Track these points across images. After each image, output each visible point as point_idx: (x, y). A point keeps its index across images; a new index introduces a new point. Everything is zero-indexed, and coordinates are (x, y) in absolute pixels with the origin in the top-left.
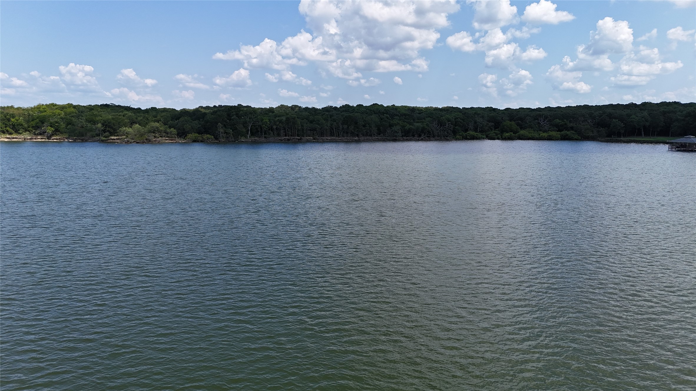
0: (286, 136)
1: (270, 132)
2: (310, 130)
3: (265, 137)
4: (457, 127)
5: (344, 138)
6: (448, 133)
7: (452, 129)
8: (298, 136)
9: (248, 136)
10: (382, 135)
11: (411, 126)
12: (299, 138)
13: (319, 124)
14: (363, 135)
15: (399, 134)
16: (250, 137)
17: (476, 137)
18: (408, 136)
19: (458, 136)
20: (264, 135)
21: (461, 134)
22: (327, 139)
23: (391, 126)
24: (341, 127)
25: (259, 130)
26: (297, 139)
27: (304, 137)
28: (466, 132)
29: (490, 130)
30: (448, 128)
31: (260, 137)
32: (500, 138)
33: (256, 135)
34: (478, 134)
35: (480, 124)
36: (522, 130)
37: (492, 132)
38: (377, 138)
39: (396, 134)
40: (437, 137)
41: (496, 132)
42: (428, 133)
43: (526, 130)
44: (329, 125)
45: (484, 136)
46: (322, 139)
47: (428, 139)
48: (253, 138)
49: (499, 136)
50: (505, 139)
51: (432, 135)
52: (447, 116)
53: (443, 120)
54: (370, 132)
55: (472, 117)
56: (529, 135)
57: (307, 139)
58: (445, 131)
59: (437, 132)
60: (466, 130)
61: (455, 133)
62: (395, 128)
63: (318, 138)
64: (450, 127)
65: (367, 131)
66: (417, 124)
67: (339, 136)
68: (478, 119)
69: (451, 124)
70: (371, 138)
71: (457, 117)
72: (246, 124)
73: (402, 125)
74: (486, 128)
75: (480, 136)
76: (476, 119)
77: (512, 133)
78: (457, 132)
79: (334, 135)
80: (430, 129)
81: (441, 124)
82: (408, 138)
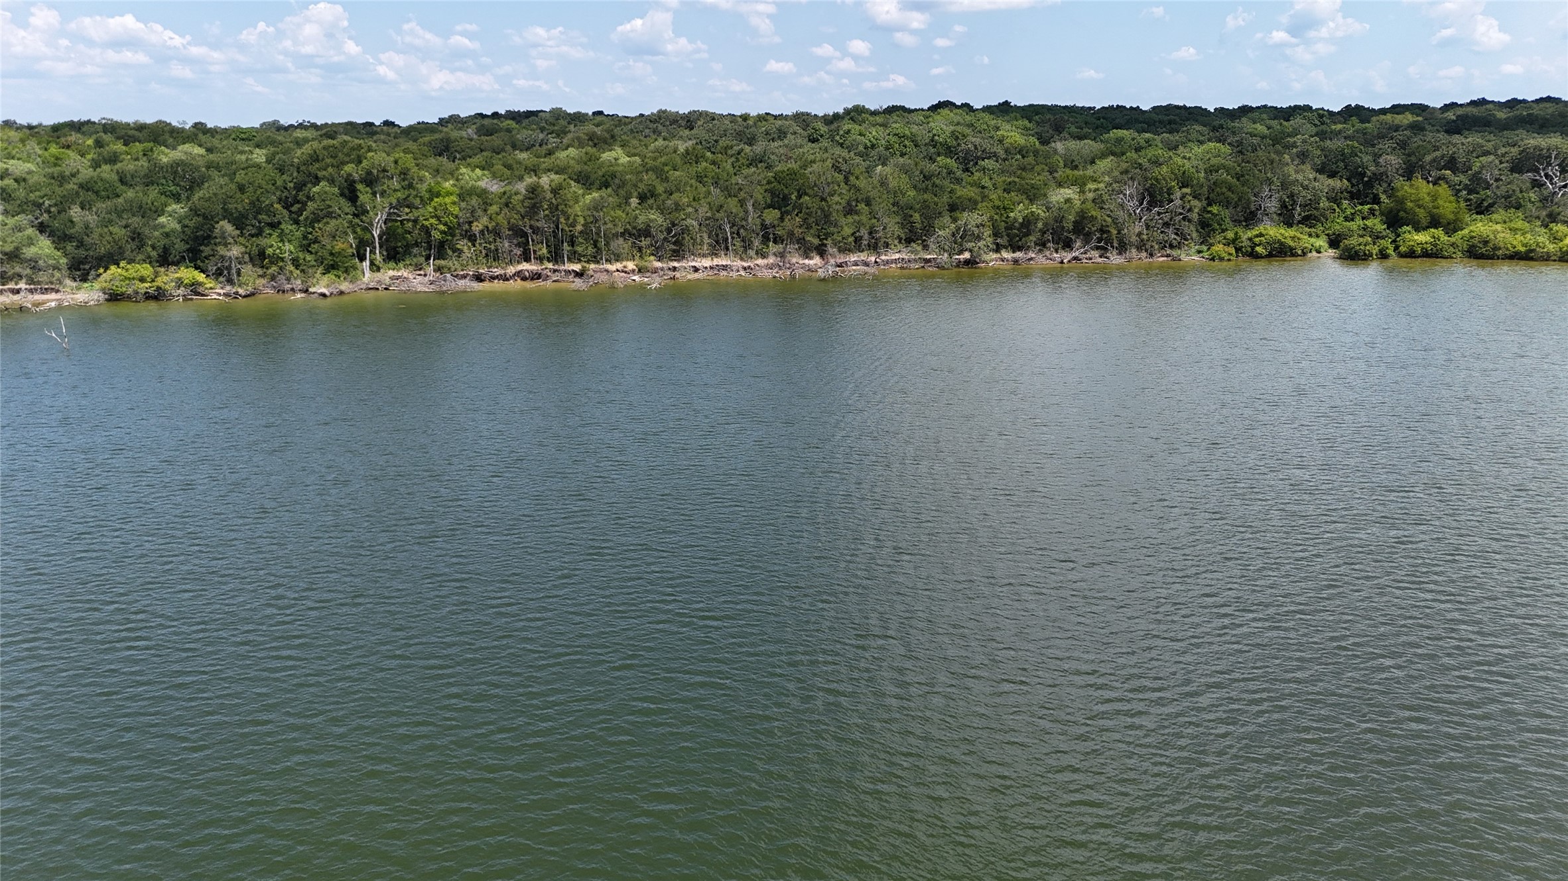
0: (527, 260)
1: (463, 244)
2: (631, 235)
3: (439, 269)
4: (1214, 209)
5: (765, 261)
6: (1178, 231)
7: (1195, 216)
8: (575, 257)
9: (367, 265)
10: (915, 245)
11: (1034, 208)
12: (577, 267)
13: (662, 210)
14: (842, 249)
15: (981, 243)
16: (373, 267)
17: (1291, 249)
18: (1020, 249)
19: (1219, 248)
20: (438, 256)
21: (1229, 234)
22: (696, 270)
23: (955, 207)
24: (754, 218)
25: (419, 236)
26: (568, 272)
27: (598, 262)
28: (1250, 229)
29: (1337, 210)
30: (1181, 214)
31: (420, 269)
32: (1391, 251)
33: (403, 260)
34: (1299, 235)
35: (1304, 193)
36: (1474, 216)
37: (1353, 225)
38: (897, 256)
39: (970, 245)
40: (1134, 251)
41: (1369, 223)
42: (1098, 235)
43: (1495, 216)
44: (704, 211)
45: (1322, 244)
46: (675, 269)
47: (1100, 260)
48: (391, 273)
49: (1386, 243)
50: (1411, 254)
51: (1115, 245)
52: (1179, 161)
53: (1164, 179)
54: (870, 233)
55: (1272, 162)
56: (1515, 243)
57: (607, 271)
58: (1166, 225)
59: (1137, 230)
60: (1250, 218)
61: (1207, 228)
62: (970, 219)
63: (659, 264)
64: (1190, 210)
65: (858, 231)
66: (1062, 191)
67: (743, 253)
68: (1297, 172)
69: (1190, 198)
70: (873, 259)
71: (1214, 161)
72: (364, 218)
73: (997, 203)
74: (1324, 204)
75: (1307, 241)
76: (1291, 169)
77: (1439, 232)
78: (1214, 230)
79: (727, 249)
80: (1109, 220)
81: (1153, 196)
82: (1018, 255)
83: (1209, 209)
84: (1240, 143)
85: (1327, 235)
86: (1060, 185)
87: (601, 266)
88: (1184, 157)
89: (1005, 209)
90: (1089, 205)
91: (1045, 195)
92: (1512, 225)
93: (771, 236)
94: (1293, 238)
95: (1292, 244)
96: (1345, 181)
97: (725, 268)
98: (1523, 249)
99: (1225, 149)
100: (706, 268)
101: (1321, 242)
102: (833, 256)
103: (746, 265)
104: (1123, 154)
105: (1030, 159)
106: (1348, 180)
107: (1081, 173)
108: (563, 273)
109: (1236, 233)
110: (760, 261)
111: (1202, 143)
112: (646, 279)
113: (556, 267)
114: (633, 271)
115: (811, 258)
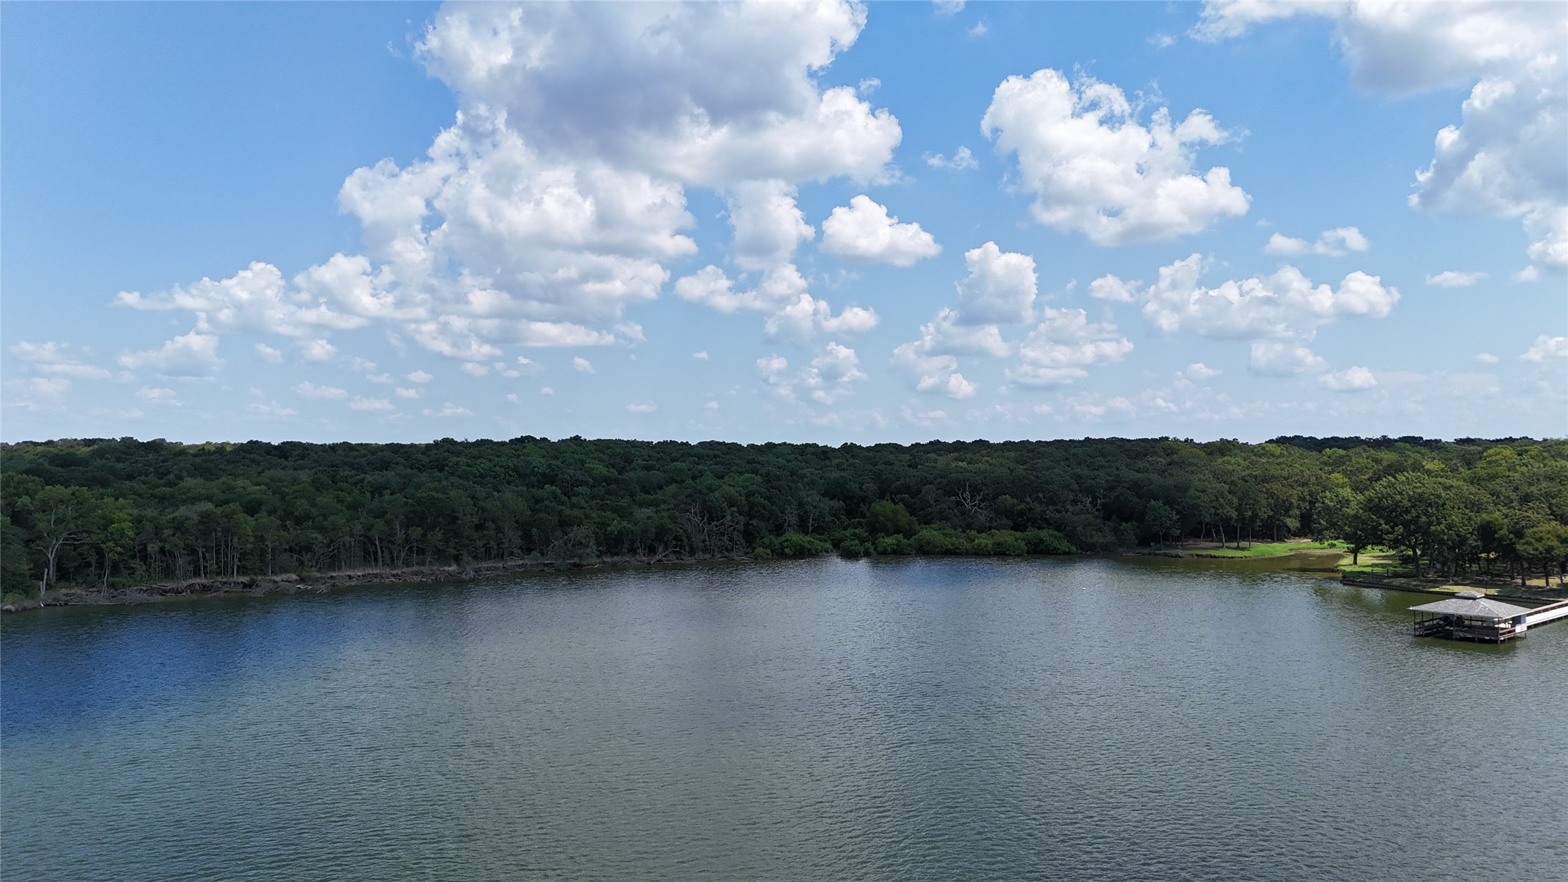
0: (196, 573)
1: (137, 564)
2: (291, 550)
3: (113, 586)
4: (754, 522)
6: (731, 539)
7: (741, 527)
8: (242, 571)
9: (42, 584)
10: (535, 553)
11: (625, 524)
12: (245, 579)
13: (322, 530)
14: (475, 558)
15: (588, 550)
16: (49, 587)
17: (809, 550)
18: (617, 554)
19: (759, 550)
20: (112, 575)
21: (766, 540)
22: (350, 577)
23: (564, 524)
24: (400, 535)
25: (93, 559)
26: (237, 584)
27: (264, 574)
28: (781, 536)
29: (838, 522)
30: (732, 526)
31: (93, 587)
32: (872, 550)
33: (75, 579)
34: (812, 539)
35: (814, 511)
36: (922, 526)
37: (847, 533)
38: (521, 562)
39: (580, 552)
40: (701, 553)
41: (857, 531)
42: (674, 542)
43: (933, 526)
44: (358, 529)
45: (828, 546)
46: (332, 577)
47: (677, 561)
48: (64, 591)
49: (869, 545)
50: (884, 553)
51: (687, 549)
52: (726, 488)
53: (717, 501)
54: (498, 544)
55: (791, 489)
56: (947, 543)
57: (275, 582)
58: (723, 534)
59: (702, 537)
60: (779, 529)
61: (749, 537)
62: (578, 532)
63: (319, 575)
64: (737, 523)
65: (488, 543)
66: (643, 510)
67: (392, 563)
68: (808, 496)
69: (738, 515)
70: (501, 565)
71: (751, 488)
72: (41, 543)
73: (597, 520)
74: (829, 518)
75: (818, 544)
76: (803, 493)
77: (900, 537)
78: (756, 537)
79: (376, 560)
80: (681, 531)
81: (711, 514)
82: (616, 558)
83: (751, 522)
84: (768, 474)
85: (832, 540)
86: (641, 505)
87: (267, 578)
88: (730, 485)
89: (603, 524)
90: (666, 521)
91: (632, 513)
92: (945, 531)
93: (415, 548)
94: (809, 542)
95: (809, 546)
96: (841, 502)
97: (376, 575)
98: (950, 547)
99: (758, 478)
100: (359, 576)
101: (828, 545)
102: (468, 564)
103: (394, 572)
104: (684, 481)
105: (614, 486)
106: (844, 501)
107: (654, 496)
108: (232, 585)
109: (771, 540)
110: (405, 570)
111: (741, 473)
112: (310, 587)
113: (225, 580)
114: (296, 580)
115: (450, 566)
